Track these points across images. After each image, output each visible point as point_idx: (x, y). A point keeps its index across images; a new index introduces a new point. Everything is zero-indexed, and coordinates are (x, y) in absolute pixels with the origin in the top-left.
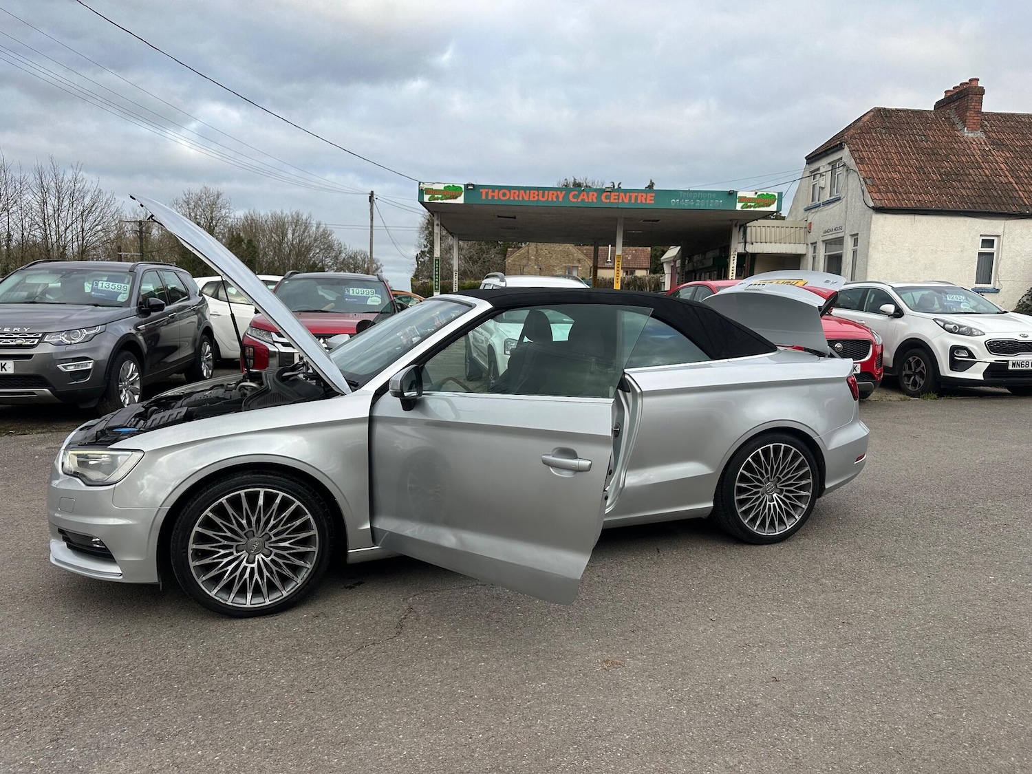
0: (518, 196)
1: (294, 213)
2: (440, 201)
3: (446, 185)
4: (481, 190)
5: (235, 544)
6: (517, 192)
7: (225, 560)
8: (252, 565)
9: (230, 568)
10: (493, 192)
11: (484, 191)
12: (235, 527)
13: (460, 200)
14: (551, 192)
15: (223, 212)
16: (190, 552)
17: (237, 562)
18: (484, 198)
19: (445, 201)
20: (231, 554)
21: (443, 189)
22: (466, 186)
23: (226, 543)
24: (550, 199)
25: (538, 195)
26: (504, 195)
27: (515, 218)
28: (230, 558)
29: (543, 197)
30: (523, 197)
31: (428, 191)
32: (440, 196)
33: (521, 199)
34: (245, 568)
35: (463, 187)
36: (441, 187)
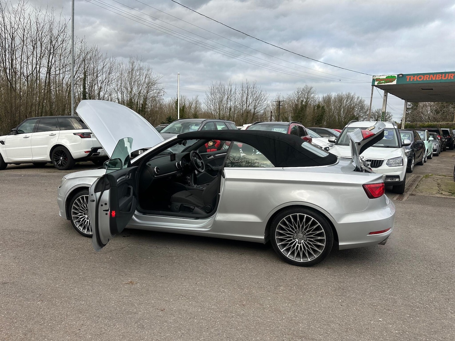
0: (429, 78)
1: (347, 93)
2: (383, 84)
3: (387, 76)
4: (407, 77)
5: (83, 212)
6: (428, 76)
7: (81, 217)
8: (88, 220)
9: (82, 219)
10: (414, 77)
11: (408, 77)
12: (83, 207)
13: (395, 83)
14: (450, 75)
15: (312, 95)
16: (72, 212)
17: (84, 218)
18: (408, 80)
19: (386, 84)
20: (82, 215)
21: (385, 78)
22: (398, 75)
23: (81, 211)
24: (449, 78)
25: (442, 77)
26: (420, 78)
27: (432, 89)
28: (82, 216)
29: (445, 77)
30: (432, 78)
31: (377, 80)
32: (384, 82)
33: (430, 79)
34: (86, 220)
35: (396, 76)
36: (385, 77)
